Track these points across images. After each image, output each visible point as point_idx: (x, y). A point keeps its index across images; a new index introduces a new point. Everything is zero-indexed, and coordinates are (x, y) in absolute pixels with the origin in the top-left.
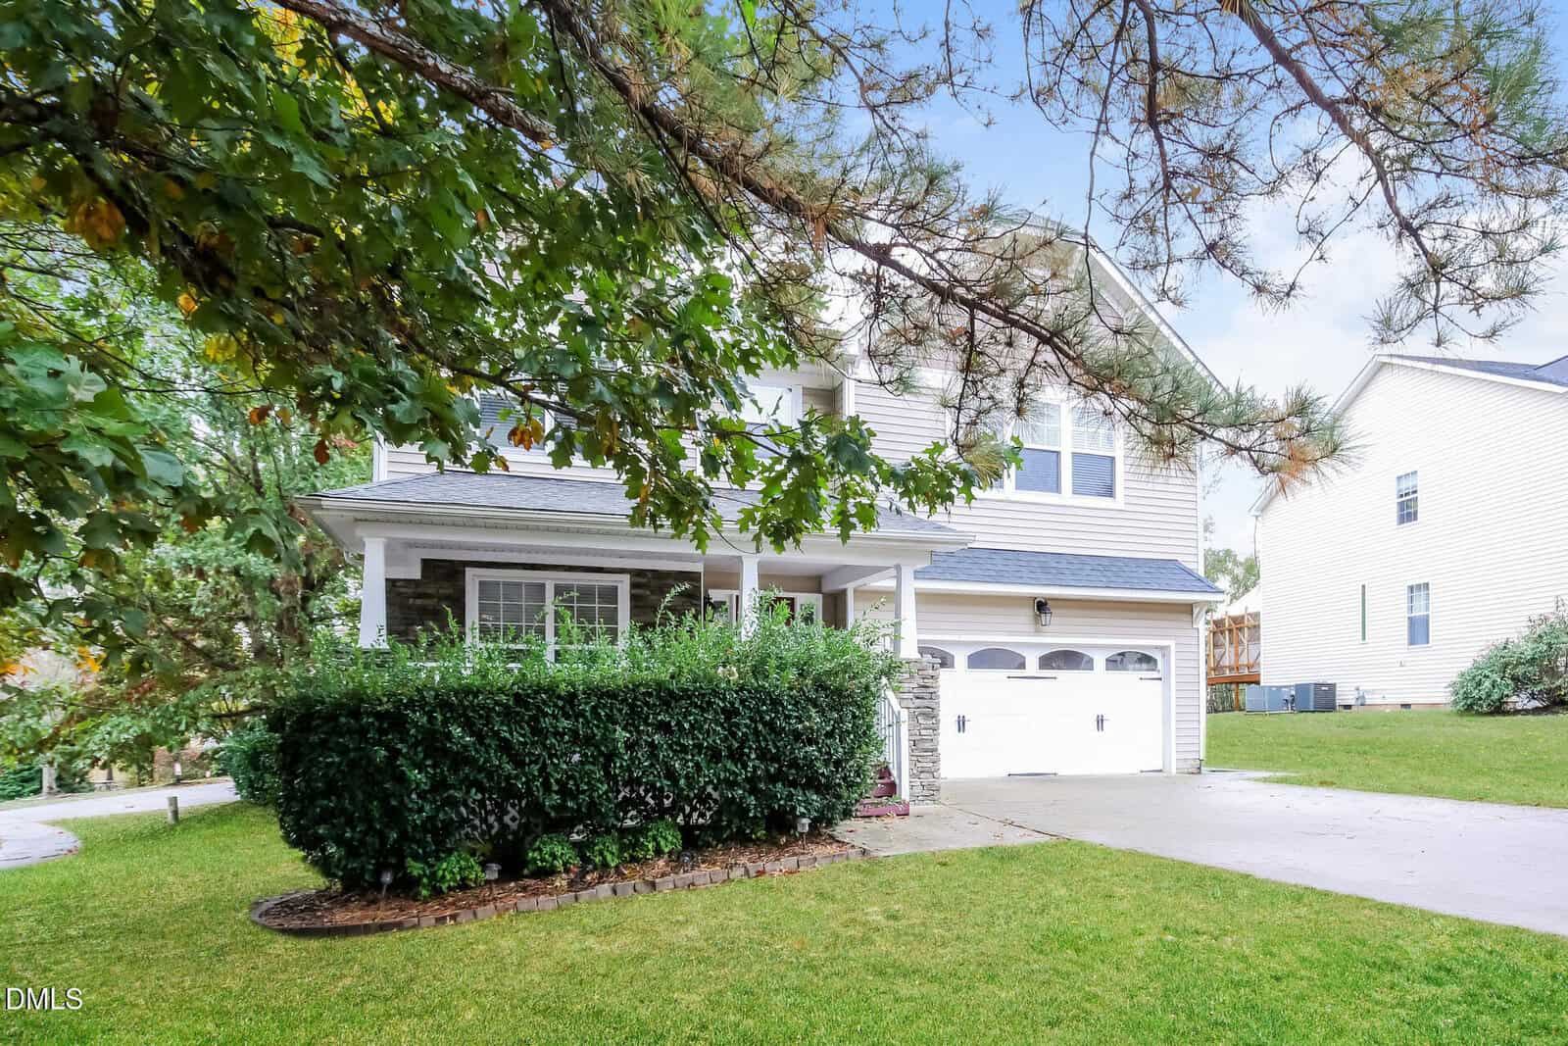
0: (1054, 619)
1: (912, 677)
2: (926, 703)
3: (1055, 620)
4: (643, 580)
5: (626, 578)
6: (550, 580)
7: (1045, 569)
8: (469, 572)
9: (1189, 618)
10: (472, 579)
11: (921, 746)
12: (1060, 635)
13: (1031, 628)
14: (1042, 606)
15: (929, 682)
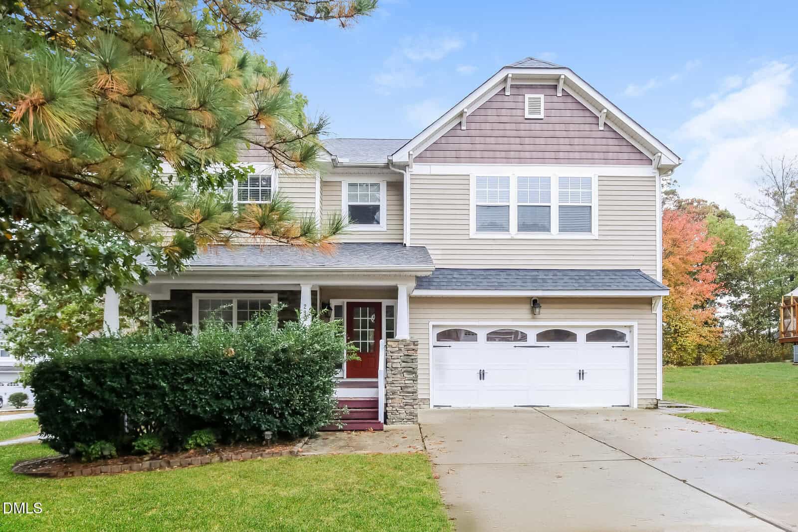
0: (544, 311)
1: (400, 350)
2: (409, 365)
3: (542, 311)
4: (285, 296)
5: (276, 296)
6: (235, 298)
7: (535, 280)
8: (194, 295)
9: (648, 307)
10: (196, 299)
11: (406, 390)
12: (551, 320)
13: (530, 316)
14: (535, 303)
15: (410, 353)
